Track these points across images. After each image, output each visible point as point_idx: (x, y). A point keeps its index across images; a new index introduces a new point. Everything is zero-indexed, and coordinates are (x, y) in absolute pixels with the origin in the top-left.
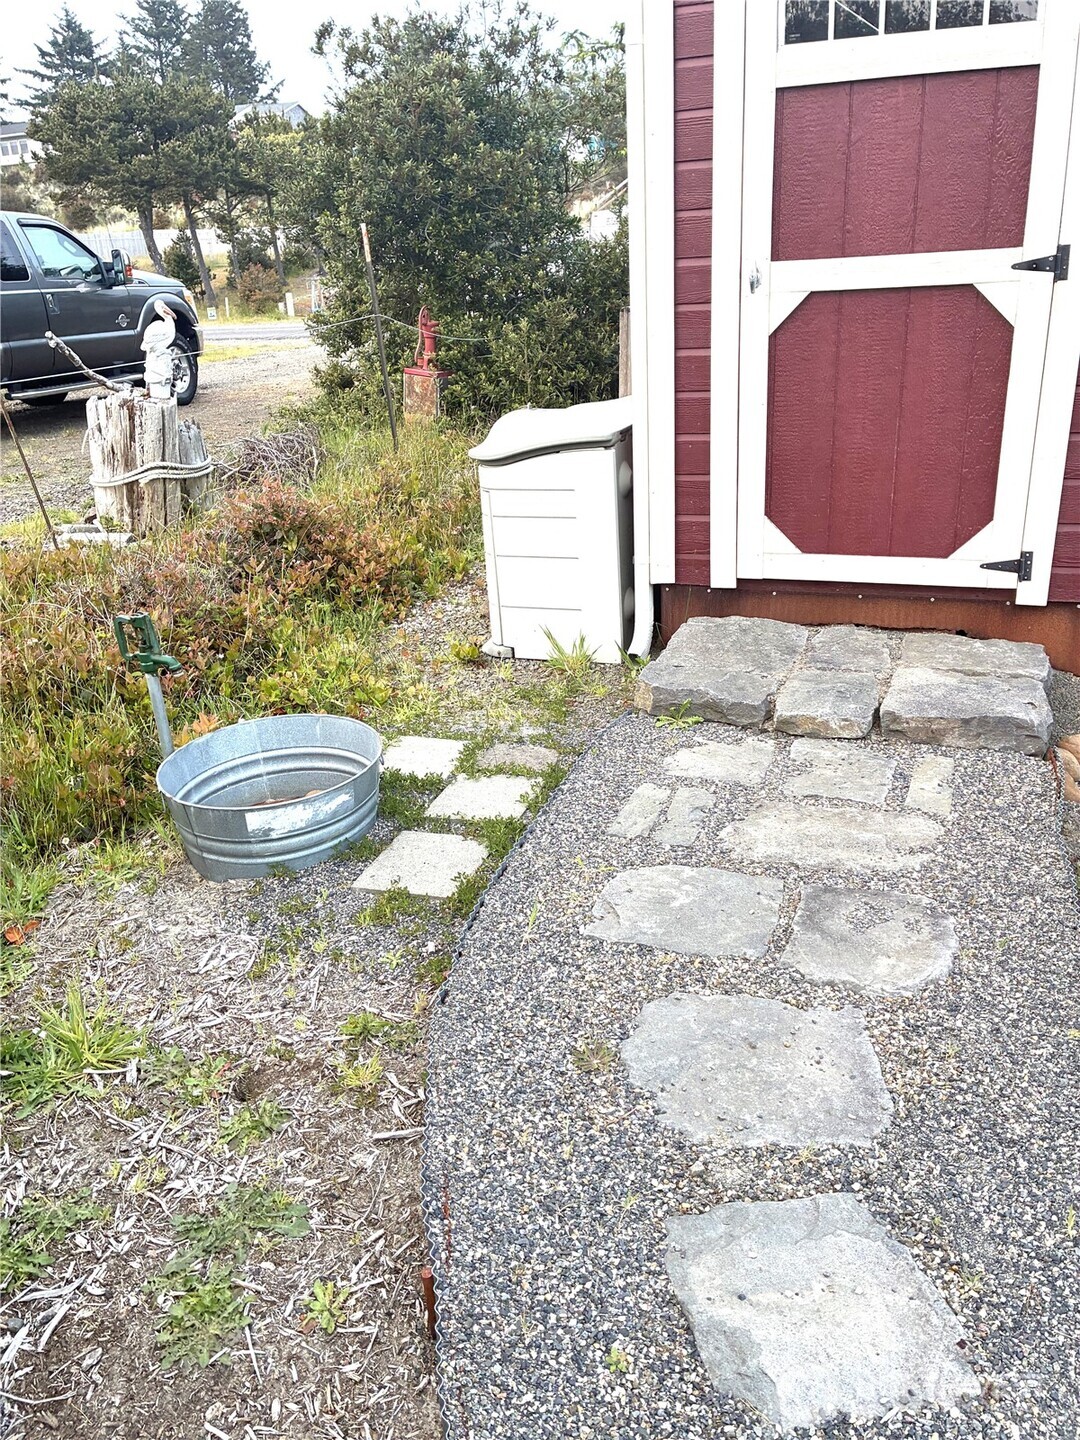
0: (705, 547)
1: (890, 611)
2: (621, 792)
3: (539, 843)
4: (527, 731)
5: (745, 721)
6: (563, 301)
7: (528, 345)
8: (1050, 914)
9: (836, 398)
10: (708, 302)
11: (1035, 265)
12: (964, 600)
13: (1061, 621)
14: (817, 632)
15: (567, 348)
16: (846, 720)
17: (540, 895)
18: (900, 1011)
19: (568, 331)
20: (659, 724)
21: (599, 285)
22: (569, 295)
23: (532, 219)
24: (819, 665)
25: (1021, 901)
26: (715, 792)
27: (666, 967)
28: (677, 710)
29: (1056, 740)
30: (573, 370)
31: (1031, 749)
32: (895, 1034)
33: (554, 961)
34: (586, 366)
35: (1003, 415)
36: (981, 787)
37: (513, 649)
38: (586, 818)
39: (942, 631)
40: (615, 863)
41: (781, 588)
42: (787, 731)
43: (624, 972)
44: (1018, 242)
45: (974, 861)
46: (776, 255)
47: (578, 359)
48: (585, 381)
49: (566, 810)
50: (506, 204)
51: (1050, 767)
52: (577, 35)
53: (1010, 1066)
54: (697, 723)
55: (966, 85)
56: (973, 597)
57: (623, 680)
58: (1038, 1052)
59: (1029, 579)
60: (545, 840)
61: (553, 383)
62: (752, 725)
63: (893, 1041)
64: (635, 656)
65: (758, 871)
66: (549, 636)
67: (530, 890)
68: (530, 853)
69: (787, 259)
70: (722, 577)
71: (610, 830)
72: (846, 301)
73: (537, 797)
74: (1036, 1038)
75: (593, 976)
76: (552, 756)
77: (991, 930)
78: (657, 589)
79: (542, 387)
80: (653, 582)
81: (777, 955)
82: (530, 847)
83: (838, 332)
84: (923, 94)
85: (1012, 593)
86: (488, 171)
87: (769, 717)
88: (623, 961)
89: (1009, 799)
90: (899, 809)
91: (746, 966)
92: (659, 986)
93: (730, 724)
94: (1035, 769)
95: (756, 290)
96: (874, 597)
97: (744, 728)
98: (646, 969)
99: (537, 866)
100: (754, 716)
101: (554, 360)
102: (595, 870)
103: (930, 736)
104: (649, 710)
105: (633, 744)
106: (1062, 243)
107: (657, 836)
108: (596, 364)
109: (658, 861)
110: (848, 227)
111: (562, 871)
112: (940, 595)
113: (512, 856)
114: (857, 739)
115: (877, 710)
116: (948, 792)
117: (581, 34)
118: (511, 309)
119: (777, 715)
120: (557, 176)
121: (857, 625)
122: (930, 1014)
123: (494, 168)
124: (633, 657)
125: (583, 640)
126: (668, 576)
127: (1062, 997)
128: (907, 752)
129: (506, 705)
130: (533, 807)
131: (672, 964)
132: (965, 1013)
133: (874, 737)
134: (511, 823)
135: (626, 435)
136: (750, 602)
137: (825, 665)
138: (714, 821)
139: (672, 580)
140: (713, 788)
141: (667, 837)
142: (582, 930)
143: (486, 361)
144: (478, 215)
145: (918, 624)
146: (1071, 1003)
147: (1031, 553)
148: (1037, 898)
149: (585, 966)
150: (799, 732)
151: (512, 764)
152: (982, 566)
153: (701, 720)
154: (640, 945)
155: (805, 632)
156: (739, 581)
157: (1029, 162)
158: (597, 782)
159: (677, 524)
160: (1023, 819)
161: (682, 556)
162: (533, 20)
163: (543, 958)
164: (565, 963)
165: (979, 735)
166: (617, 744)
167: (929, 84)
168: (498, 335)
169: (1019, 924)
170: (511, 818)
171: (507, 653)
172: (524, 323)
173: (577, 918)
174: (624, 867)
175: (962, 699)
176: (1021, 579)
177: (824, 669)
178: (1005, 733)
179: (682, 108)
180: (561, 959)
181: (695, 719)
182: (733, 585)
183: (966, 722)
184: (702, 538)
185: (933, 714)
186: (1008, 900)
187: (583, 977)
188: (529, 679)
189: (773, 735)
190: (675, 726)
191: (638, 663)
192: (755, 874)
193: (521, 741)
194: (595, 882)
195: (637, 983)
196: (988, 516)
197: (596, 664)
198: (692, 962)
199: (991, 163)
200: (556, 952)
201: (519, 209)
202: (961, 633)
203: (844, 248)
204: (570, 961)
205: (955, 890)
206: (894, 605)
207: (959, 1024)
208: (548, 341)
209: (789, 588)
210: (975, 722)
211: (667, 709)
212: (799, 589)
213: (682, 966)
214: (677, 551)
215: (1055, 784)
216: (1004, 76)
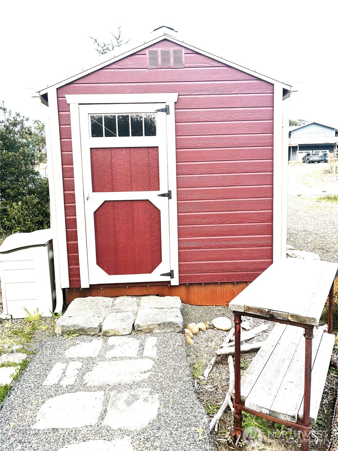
0: (79, 275)
1: (136, 291)
2: (49, 367)
3: (16, 394)
4: (15, 348)
5: (93, 333)
6: (34, 196)
7: (22, 210)
8: (185, 387)
9: (115, 230)
10: (75, 203)
11: (163, 195)
12: (157, 285)
13: (183, 290)
14: (116, 299)
15: (35, 210)
16: (124, 329)
17: (16, 415)
18: (142, 434)
19: (36, 205)
20: (64, 338)
21: (46, 191)
22: (36, 194)
23: (22, 172)
24: (116, 311)
25: (177, 384)
26: (82, 362)
27: (62, 435)
28: (70, 333)
29: (185, 326)
30: (37, 217)
31: (178, 330)
32: (141, 443)
33: (20, 442)
34: (42, 216)
35: (161, 233)
36: (165, 345)
37: (12, 316)
38: (35, 380)
39: (152, 295)
40: (45, 397)
41: (103, 286)
42: (106, 335)
43: (47, 441)
44: (159, 190)
45: (163, 372)
46: (94, 191)
47: (39, 213)
48: (42, 220)
49: (27, 379)
50: (13, 168)
51: (183, 336)
52: (37, 121)
53: (176, 445)
54: (77, 336)
55: (140, 150)
56: (159, 284)
57: (53, 322)
58: (184, 438)
59: (173, 278)
60: (19, 392)
61: (31, 221)
62: (96, 334)
63: (140, 446)
64: (57, 313)
65: (96, 390)
66: (26, 310)
67: (12, 414)
68: (12, 399)
69: (97, 192)
70: (85, 284)
71: (43, 384)
72: (115, 203)
73: (18, 374)
74: (183, 433)
75: (35, 445)
76: (23, 356)
77: (169, 396)
78: (64, 290)
79: (27, 222)
80: (62, 288)
81: (102, 422)
82: (12, 396)
83: (114, 211)
84: (130, 152)
85: (169, 282)
86: (7, 158)
87: (100, 331)
88: (47, 436)
89: (173, 349)
90: (141, 357)
91: (91, 429)
92: (60, 444)
93: (88, 335)
94: (180, 337)
95: (88, 200)
96: (131, 287)
97: (93, 336)
98: (55, 437)
99: (15, 404)
100: (95, 331)
101: (31, 214)
102: (37, 401)
103: (150, 331)
104: (60, 334)
105: (54, 348)
106: (169, 190)
107: (62, 383)
108: (46, 215)
109: (61, 393)
110: (114, 184)
111: (25, 404)
112: (150, 284)
113: (5, 401)
114: (128, 335)
115: (133, 324)
116: (155, 348)
117: (39, 121)
118: (15, 199)
119: (103, 330)
120: (31, 160)
121: (127, 296)
122: (151, 433)
123: (9, 157)
124: (56, 314)
125: (38, 310)
126: (67, 286)
127: (190, 416)
128: (143, 337)
129: (7, 338)
130: (16, 379)
131: (65, 434)
132: (162, 429)
133: (133, 333)
134: (6, 387)
135: (51, 242)
136: (94, 292)
137: (118, 311)
138: (82, 374)
139: (68, 287)
140: (82, 360)
141: (64, 383)
142: (32, 427)
143: (7, 214)
144: (3, 170)
145: (145, 294)
146: (192, 417)
147: (173, 270)
148: (181, 381)
149: (32, 442)
150: (110, 335)
151: (8, 362)
152: (160, 275)
153: (78, 335)
154: (53, 429)
155: (111, 299)
156: (90, 285)
157: (159, 170)
158: (40, 365)
159: (69, 269)
160: (176, 355)
161: (71, 279)
162: (21, 118)
163: (16, 442)
164: (25, 442)
165: (163, 328)
166: (48, 349)
167: (131, 150)
168: (11, 206)
169: (177, 392)
170: (6, 385)
171: (9, 317)
172: (20, 203)
173: (30, 422)
174: (48, 398)
175: (158, 317)
176: (171, 278)
177: (117, 312)
178: (171, 327)
179: (63, 151)
180: (23, 441)
181: (77, 335)
182: (88, 287)
183: (159, 325)
184: (77, 272)
185: (150, 323)
186: (173, 384)
187: (31, 446)
188: (17, 326)
189: (102, 337)
190: (69, 338)
191: (58, 316)
192: (95, 391)
193: (12, 352)
194: (38, 405)
195: (52, 444)
196: (160, 261)
197: (43, 317)
198: (72, 431)
199: (149, 169)
200: (21, 438)
201: (18, 169)
202: (157, 295)
203: (113, 189)
204: (26, 441)
205: (158, 384)
206: (138, 288)
207: (160, 434)
208: (29, 208)
209: (106, 286)
210: (162, 324)
211: (66, 333)
212: (110, 286)
213: (69, 434)
214: (70, 277)
215: (185, 341)
216: (150, 149)
